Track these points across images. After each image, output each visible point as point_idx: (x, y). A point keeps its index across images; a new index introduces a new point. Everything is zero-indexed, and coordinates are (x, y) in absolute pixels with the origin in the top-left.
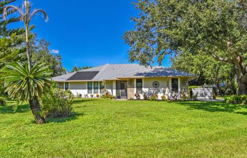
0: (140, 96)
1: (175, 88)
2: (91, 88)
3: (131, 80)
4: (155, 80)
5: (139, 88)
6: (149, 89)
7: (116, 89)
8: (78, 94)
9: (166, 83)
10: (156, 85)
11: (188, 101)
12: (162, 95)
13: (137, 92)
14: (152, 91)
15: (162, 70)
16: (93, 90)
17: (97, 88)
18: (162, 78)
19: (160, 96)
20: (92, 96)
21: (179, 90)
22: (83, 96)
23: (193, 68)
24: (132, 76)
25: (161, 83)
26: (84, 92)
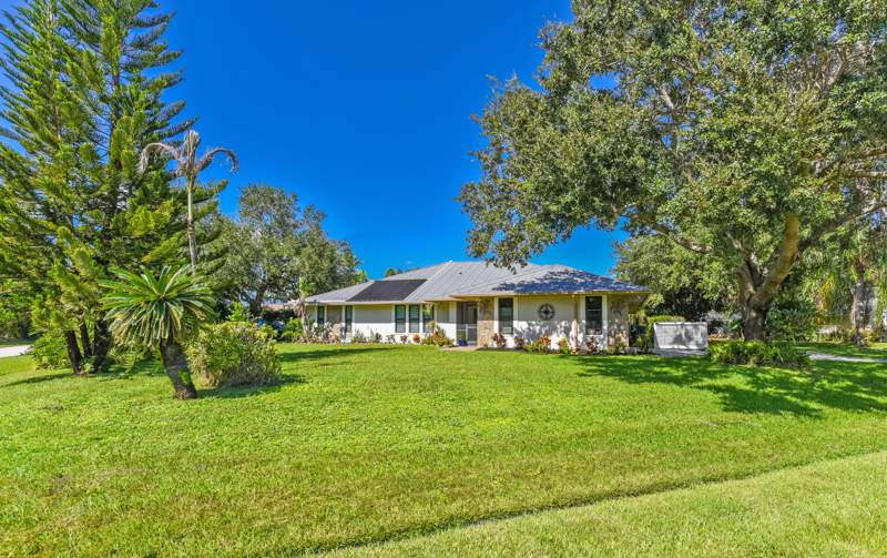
0: (505, 341)
1: (594, 320)
2: (404, 321)
3: (487, 301)
4: (544, 300)
5: (506, 320)
6: (529, 324)
7: (457, 323)
8: (372, 333)
9: (572, 309)
10: (547, 314)
11: (625, 354)
12: (562, 337)
13: (500, 330)
14: (537, 328)
15: (563, 277)
16: (407, 324)
17: (418, 320)
18: (560, 295)
19: (555, 341)
20: (404, 339)
21: (605, 327)
22: (384, 339)
23: (671, 268)
24: (488, 292)
25: (559, 308)
26: (386, 329)
